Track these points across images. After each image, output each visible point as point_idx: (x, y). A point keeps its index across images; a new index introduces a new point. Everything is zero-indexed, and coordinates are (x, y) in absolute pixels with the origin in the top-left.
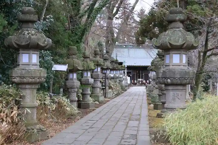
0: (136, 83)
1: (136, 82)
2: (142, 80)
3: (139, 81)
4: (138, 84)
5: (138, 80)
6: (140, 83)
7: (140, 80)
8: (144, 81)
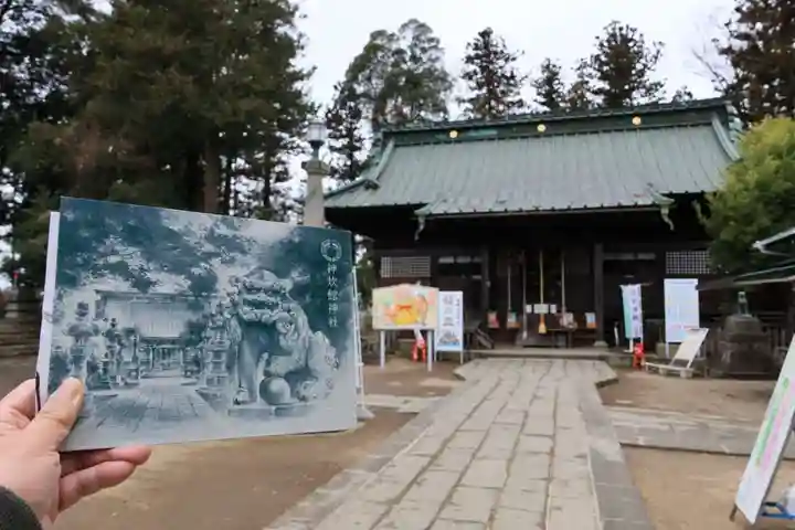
0: (515, 332)
1: (512, 320)
2: (554, 309)
3: (534, 319)
4: (525, 335)
5: (528, 309)
6: (542, 329)
7: (541, 309)
8: (567, 320)
